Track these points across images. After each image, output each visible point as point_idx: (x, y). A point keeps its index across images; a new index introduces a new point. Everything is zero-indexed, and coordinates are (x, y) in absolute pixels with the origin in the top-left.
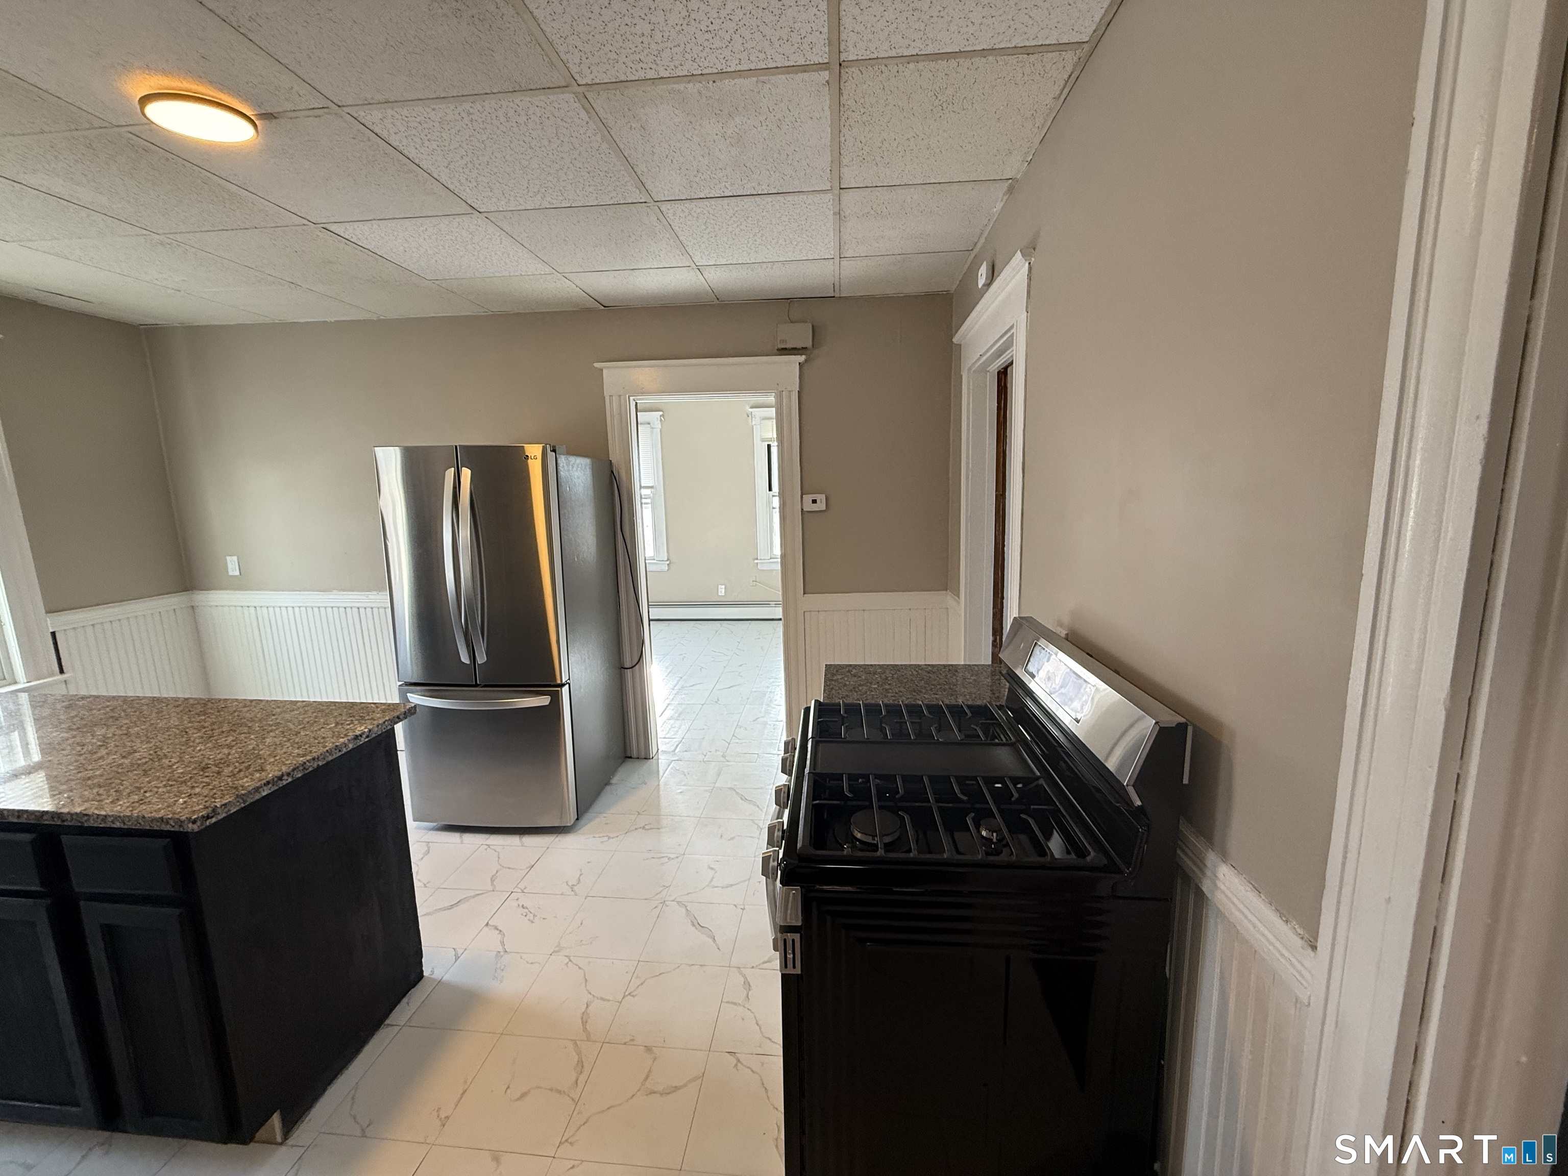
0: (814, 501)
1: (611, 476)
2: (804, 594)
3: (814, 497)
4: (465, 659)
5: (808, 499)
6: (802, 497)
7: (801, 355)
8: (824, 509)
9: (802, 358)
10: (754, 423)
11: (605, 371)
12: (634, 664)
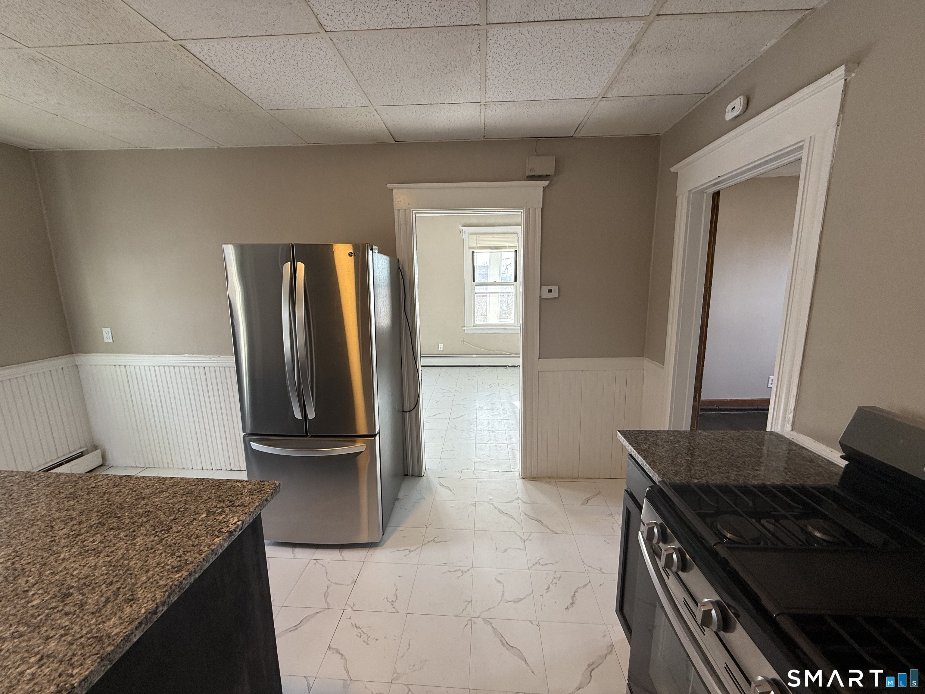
0: (550, 291)
1: (398, 271)
2: (539, 358)
3: (550, 287)
4: (298, 415)
5: (545, 289)
6: (541, 288)
7: (546, 181)
8: (557, 296)
9: (546, 183)
10: (464, 237)
11: (395, 191)
12: (411, 409)
